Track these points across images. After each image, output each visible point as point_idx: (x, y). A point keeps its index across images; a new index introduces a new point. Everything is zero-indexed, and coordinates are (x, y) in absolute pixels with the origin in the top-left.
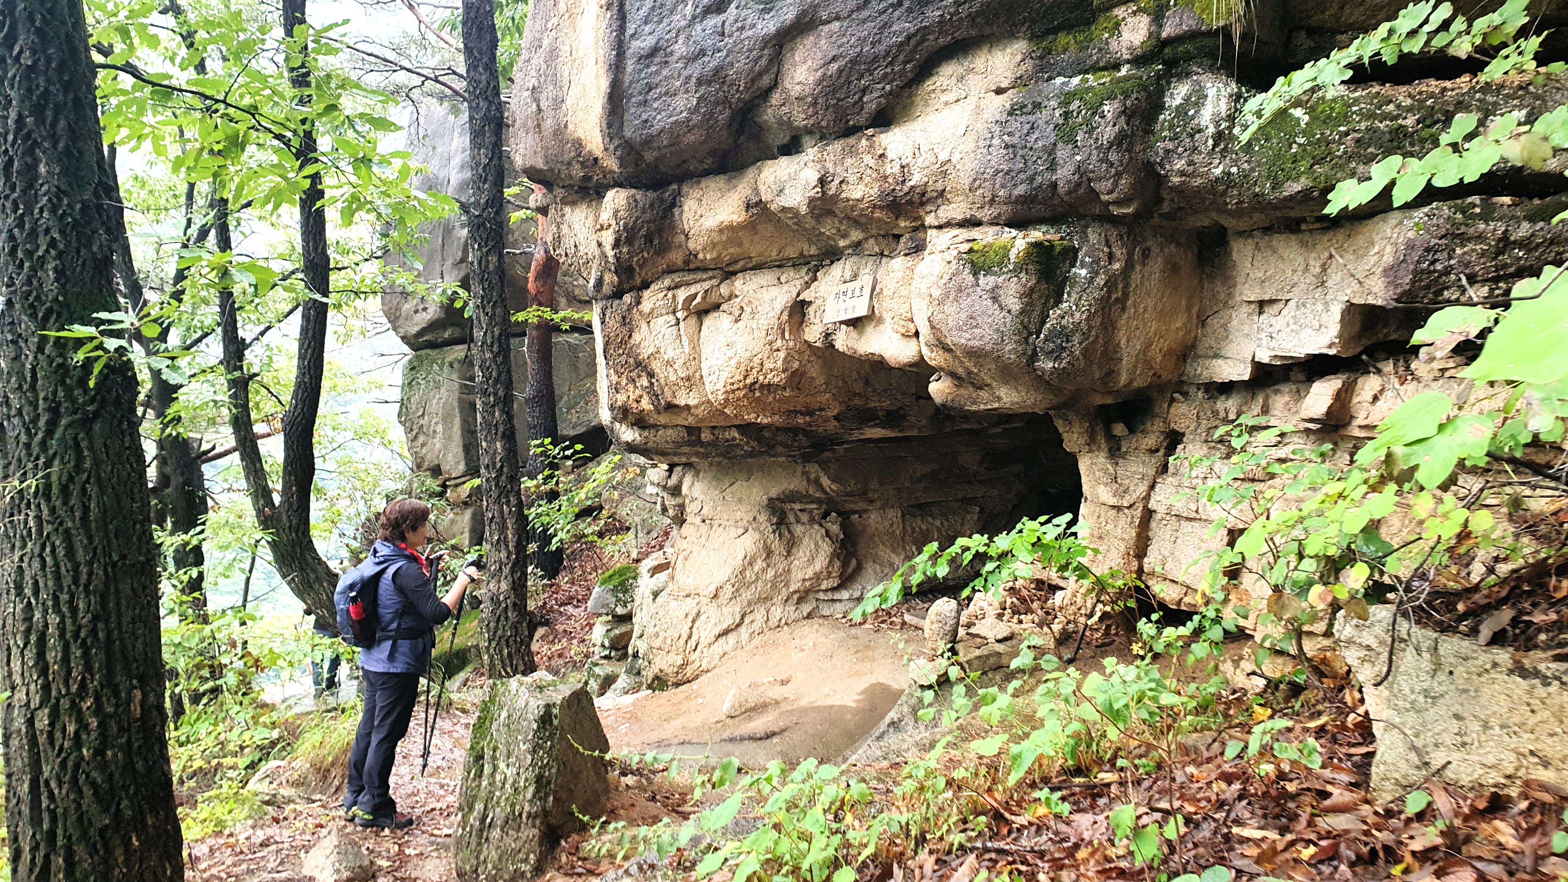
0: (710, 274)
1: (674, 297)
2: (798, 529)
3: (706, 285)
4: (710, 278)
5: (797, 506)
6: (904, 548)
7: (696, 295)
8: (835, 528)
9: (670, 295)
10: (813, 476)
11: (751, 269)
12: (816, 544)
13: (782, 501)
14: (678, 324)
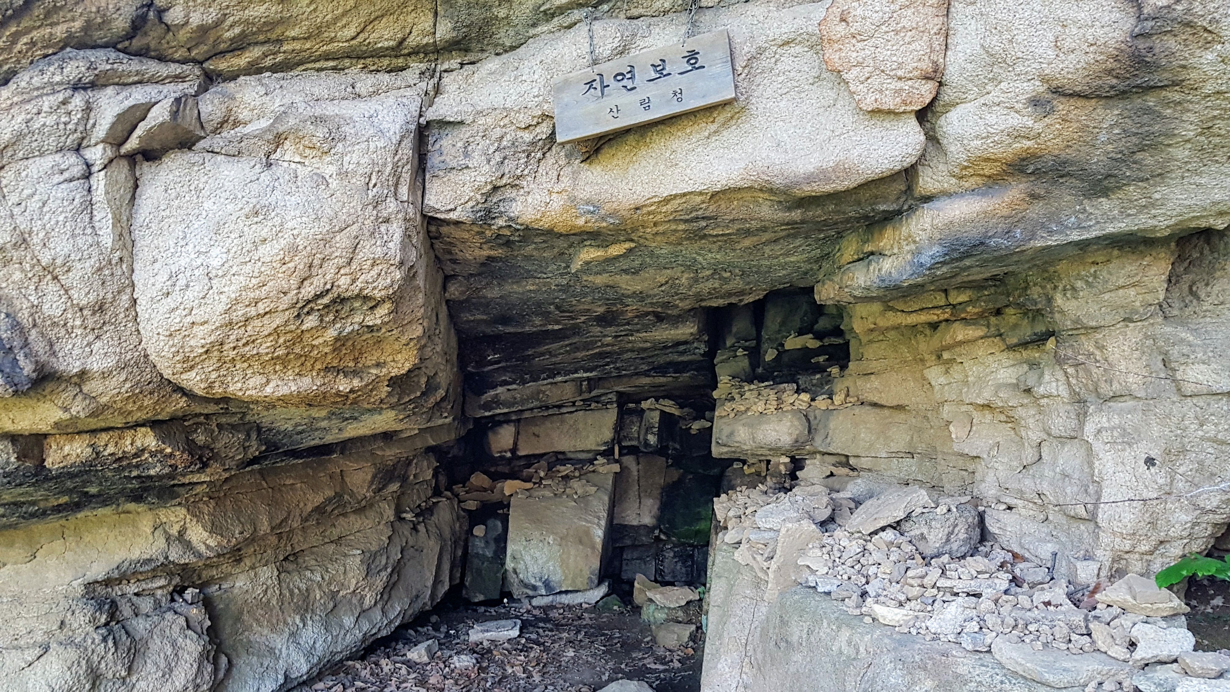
0: (175, 69)
1: (88, 109)
2: (140, 626)
3: (173, 90)
4: (178, 78)
5: (131, 589)
6: (286, 623)
7: (148, 108)
8: (196, 612)
9: (78, 101)
10: (174, 531)
11: (274, 69)
12: (174, 644)
13: (108, 582)
14: (87, 175)
